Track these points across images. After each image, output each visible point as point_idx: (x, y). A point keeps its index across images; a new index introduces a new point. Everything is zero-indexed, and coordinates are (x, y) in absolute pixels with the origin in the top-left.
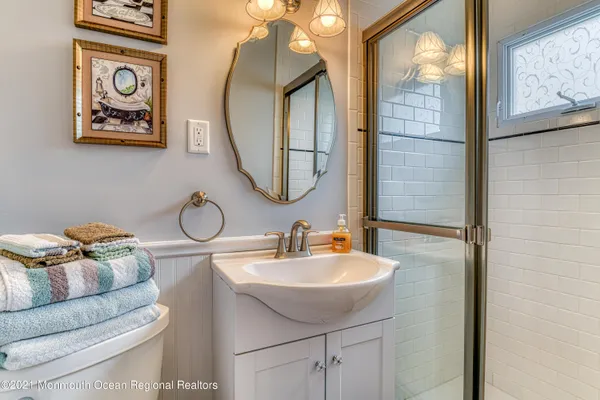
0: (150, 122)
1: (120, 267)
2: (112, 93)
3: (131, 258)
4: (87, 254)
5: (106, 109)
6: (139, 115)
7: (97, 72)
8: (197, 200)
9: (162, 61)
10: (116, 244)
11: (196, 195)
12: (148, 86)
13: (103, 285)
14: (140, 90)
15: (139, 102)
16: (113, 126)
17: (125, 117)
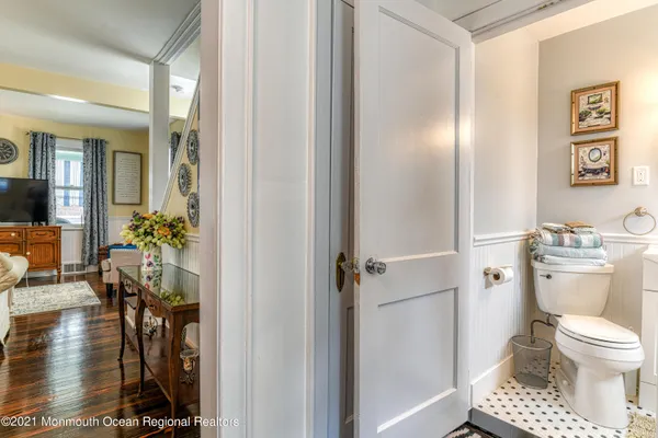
0: (608, 173)
1: (585, 239)
2: (588, 162)
3: (591, 236)
4: (572, 232)
5: (585, 170)
6: (602, 170)
7: (581, 154)
8: (638, 213)
9: (616, 140)
10: (585, 229)
11: (638, 209)
12: (607, 155)
13: (578, 244)
14: (603, 157)
15: (603, 163)
16: (589, 177)
17: (595, 172)
